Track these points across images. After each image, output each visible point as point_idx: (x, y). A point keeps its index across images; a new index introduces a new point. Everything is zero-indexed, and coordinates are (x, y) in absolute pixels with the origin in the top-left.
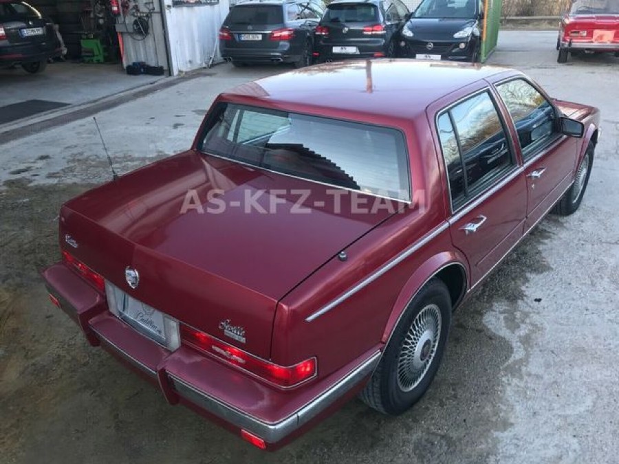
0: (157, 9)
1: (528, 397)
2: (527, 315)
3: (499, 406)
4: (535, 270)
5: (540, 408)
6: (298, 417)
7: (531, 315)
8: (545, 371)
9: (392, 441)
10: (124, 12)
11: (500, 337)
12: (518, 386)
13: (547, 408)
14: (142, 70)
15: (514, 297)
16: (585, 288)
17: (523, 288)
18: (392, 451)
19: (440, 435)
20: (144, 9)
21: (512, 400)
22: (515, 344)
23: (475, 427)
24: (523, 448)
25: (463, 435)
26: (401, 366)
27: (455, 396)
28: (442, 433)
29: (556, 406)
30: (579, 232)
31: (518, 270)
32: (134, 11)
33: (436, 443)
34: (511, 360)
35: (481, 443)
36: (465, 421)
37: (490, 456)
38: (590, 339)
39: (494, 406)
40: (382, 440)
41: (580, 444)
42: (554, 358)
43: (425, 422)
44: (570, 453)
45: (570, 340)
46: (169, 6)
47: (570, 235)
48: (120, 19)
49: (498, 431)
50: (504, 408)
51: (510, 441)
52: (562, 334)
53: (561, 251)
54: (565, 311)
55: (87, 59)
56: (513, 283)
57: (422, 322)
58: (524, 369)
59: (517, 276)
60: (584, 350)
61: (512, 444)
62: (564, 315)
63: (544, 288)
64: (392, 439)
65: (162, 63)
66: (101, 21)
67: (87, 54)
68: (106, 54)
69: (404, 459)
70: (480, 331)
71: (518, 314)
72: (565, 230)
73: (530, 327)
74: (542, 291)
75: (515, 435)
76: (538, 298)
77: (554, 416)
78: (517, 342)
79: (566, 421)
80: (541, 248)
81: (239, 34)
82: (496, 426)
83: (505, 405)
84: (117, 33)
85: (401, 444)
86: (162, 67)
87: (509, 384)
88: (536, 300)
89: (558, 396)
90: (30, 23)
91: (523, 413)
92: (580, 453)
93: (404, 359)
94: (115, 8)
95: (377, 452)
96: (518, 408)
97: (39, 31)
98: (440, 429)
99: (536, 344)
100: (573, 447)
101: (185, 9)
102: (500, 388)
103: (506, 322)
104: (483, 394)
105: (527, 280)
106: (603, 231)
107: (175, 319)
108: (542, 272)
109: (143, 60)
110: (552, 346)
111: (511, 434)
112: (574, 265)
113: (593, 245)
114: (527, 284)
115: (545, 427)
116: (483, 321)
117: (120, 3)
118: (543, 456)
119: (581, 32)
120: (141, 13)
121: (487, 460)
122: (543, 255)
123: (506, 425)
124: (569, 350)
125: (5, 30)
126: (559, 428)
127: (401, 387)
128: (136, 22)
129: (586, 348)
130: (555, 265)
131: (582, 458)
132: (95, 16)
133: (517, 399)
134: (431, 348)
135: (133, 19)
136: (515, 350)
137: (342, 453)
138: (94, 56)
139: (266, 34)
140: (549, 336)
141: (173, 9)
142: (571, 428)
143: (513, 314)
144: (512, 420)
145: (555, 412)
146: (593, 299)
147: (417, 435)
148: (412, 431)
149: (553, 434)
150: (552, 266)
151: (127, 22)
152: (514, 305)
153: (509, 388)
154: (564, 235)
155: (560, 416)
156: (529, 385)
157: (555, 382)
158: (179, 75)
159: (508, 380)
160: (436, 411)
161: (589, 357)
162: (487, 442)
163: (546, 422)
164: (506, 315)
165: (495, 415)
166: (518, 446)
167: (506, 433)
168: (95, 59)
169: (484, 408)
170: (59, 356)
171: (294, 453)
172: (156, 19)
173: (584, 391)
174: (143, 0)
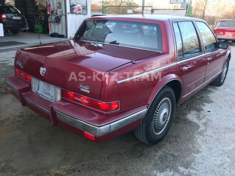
0: (64, 14)
1: (207, 143)
2: (205, 116)
3: (195, 145)
4: (207, 102)
5: (213, 147)
6: (110, 126)
7: (207, 116)
8: (214, 135)
9: (149, 155)
10: (52, 14)
11: (194, 122)
12: (203, 139)
13: (216, 147)
14: (56, 36)
15: (199, 110)
16: (228, 109)
17: (203, 107)
18: (149, 158)
19: (170, 154)
20: (59, 14)
21: (200, 144)
22: (201, 125)
23: (185, 152)
24: (206, 160)
25: (180, 154)
26: (154, 123)
27: (176, 141)
28: (171, 153)
29: (219, 146)
30: (224, 92)
31: (200, 102)
32: (56, 14)
33: (168, 156)
34: (199, 130)
35: (188, 157)
36: (180, 149)
37: (192, 162)
38: (231, 125)
39: (193, 145)
40: (145, 154)
41: (231, 160)
42: (217, 130)
43: (163, 149)
44: (227, 163)
45: (223, 125)
46: (68, 13)
47: (220, 93)
48: (50, 17)
49: (195, 153)
50: (197, 146)
51: (201, 157)
52: (219, 123)
53: (217, 97)
54: (221, 116)
55: (36, 32)
56: (198, 105)
57: (164, 104)
58: (205, 133)
59: (200, 104)
60: (229, 128)
61: (201, 158)
62: (220, 117)
63: (211, 108)
64: (149, 154)
65: (64, 34)
66: (43, 19)
67: (37, 30)
68: (43, 30)
69: (154, 161)
70: (186, 120)
71: (201, 116)
72: (218, 91)
73: (206, 120)
74: (211, 109)
75: (202, 156)
76: (209, 111)
77: (219, 150)
78: (201, 124)
79: (224, 152)
80: (209, 95)
82: (194, 152)
83: (197, 145)
84: (48, 22)
85: (153, 156)
86: (64, 35)
87: (199, 138)
88: (208, 111)
89: (220, 143)
90: (16, 15)
91: (205, 148)
92: (231, 163)
93: (156, 120)
94: (49, 13)
95: (143, 158)
96: (203, 146)
97: (19, 18)
98: (170, 152)
99: (209, 126)
100: (228, 161)
101: (74, 15)
102: (195, 139)
103: (196, 118)
104: (188, 141)
105: (204, 105)
106: (233, 92)
107: (60, 88)
108: (210, 103)
109: (57, 32)
110: (216, 126)
111: (201, 155)
112: (223, 102)
113: (230, 96)
114: (204, 106)
115: (215, 153)
116: (187, 117)
117: (50, 11)
118: (215, 164)
119: (220, 33)
120: (58, 15)
121: (191, 164)
122: (210, 98)
123: (198, 152)
124: (223, 128)
125: (6, 16)
126: (221, 154)
127: (155, 132)
128: (56, 18)
129: (230, 128)
130: (215, 101)
131: (232, 165)
132: (41, 17)
133: (203, 143)
134: (167, 117)
135: (55, 17)
136: (201, 127)
137: (127, 158)
138: (39, 30)
139: (104, 26)
140: (215, 123)
141: (70, 14)
142: (226, 154)
143: (199, 115)
144: (201, 150)
145: (219, 149)
146: (231, 112)
147: (159, 153)
148: (158, 152)
149: (219, 156)
150: (214, 101)
151: (52, 18)
152: (199, 112)
153: (199, 139)
154: (218, 92)
155: (221, 150)
156: (207, 139)
157: (219, 139)
158: (70, 38)
159: (198, 137)
160: (168, 145)
161: (232, 131)
162: (190, 157)
163: (215, 152)
164: (196, 115)
165: (193, 148)
166: (204, 159)
167: (198, 155)
168: (39, 32)
169: (188, 145)
170: (9, 118)
171: (106, 157)
172: (63, 17)
173: (231, 142)
174: (59, 10)
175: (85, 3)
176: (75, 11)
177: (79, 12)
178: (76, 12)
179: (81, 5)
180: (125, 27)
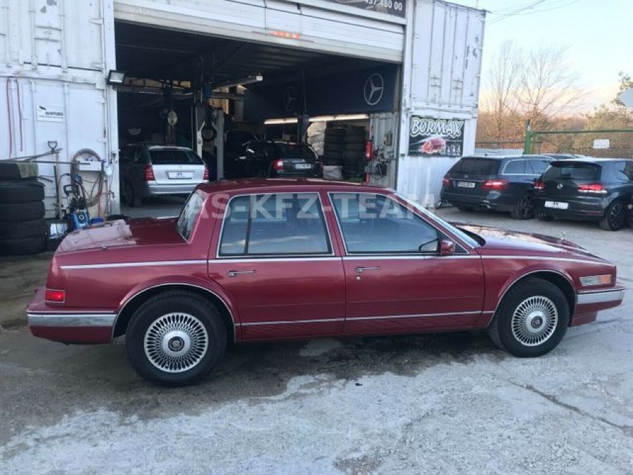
0: (395, 156)
2: (330, 387)
4: (400, 373)
10: (373, 158)
15: (347, 377)
16: (411, 392)
17: (365, 376)
20: (387, 156)
30: (504, 369)
31: (387, 368)
32: (381, 157)
45: (327, 407)
46: (403, 155)
48: (370, 164)
53: (451, 372)
56: (365, 371)
59: (377, 370)
62: (357, 397)
71: (325, 384)
72: (493, 364)
73: (316, 392)
74: (375, 382)
76: (361, 384)
78: (290, 393)
81: (457, 182)
84: (366, 173)
88: (357, 384)
94: (368, 155)
97: (308, 167)
99: (300, 400)
101: (420, 159)
103: (307, 384)
105: (379, 374)
106: (531, 375)
108: (402, 375)
114: (373, 376)
117: (372, 152)
120: (384, 159)
124: (313, 410)
125: (284, 163)
128: (378, 166)
130: (423, 376)
135: (378, 163)
139: (479, 183)
141: (407, 158)
143: (322, 382)
150: (419, 375)
151: (373, 165)
152: (334, 380)
169: (200, 404)
172: (393, 163)
174: (388, 149)
175: (458, 131)
176: (422, 149)
177: (436, 151)
178: (426, 151)
179: (444, 136)
180: (540, 188)
